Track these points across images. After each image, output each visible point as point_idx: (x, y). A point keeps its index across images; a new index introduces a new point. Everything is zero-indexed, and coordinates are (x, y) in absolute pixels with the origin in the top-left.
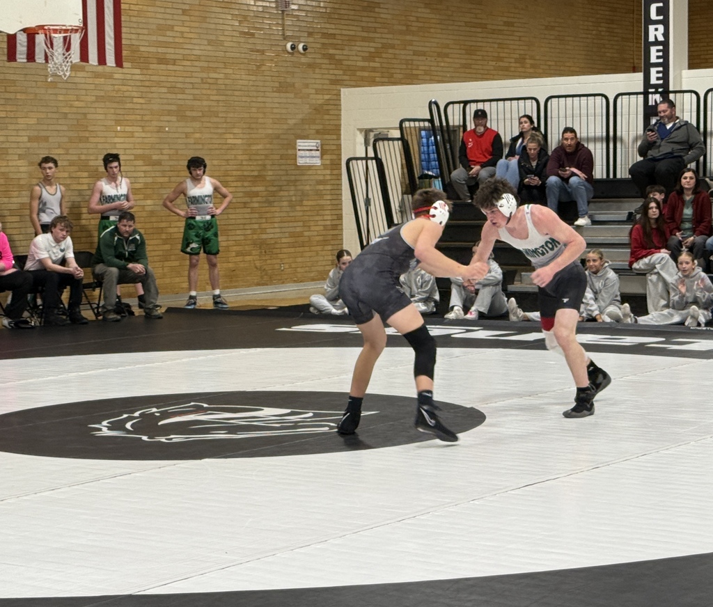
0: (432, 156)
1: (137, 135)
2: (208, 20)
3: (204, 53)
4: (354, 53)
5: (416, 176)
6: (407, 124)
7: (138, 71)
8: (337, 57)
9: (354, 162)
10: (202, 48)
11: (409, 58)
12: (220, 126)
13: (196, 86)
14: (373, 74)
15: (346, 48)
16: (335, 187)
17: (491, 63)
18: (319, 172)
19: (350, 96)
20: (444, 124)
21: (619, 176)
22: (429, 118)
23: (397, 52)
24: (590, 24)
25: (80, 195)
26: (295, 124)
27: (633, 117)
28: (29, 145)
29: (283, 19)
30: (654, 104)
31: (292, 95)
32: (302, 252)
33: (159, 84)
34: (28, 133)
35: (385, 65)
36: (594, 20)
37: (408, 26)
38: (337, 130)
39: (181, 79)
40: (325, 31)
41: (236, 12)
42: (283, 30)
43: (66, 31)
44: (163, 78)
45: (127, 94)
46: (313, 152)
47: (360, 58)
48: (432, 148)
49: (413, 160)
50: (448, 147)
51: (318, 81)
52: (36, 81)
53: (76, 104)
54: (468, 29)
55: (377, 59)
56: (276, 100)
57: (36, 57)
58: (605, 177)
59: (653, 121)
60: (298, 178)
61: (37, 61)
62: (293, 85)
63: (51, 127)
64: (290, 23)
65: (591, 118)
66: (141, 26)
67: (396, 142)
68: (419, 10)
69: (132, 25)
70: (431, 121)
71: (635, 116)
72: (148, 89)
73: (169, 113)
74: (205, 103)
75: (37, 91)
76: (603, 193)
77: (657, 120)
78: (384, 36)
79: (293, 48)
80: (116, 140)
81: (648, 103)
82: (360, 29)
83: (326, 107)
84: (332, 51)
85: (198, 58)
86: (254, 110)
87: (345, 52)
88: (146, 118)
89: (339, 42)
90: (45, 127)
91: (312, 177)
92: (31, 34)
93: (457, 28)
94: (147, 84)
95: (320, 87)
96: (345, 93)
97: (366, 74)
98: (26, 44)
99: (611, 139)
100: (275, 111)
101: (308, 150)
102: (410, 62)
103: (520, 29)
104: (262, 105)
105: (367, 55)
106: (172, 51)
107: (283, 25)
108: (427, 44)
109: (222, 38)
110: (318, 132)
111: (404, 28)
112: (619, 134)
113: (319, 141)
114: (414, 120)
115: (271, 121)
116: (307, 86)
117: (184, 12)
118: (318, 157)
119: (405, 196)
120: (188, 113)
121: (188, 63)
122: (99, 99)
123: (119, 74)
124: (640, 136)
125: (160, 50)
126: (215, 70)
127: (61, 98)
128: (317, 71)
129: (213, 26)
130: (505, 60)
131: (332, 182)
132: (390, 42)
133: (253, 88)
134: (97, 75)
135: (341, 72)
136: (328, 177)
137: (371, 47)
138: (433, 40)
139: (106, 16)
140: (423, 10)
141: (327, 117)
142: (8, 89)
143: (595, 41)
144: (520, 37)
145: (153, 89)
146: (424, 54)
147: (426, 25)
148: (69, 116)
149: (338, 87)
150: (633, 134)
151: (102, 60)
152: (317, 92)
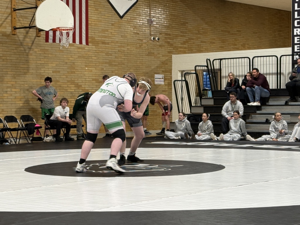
0: (208, 83)
1: (93, 71)
2: (121, 28)
3: (119, 40)
4: (177, 41)
5: (201, 90)
6: (198, 68)
7: (94, 47)
8: (171, 43)
9: (177, 82)
10: (119, 38)
11: (199, 43)
12: (125, 68)
13: (116, 53)
14: (185, 50)
15: (175, 39)
16: (169, 93)
17: (232, 46)
18: (163, 87)
19: (175, 58)
20: (212, 68)
21: (282, 88)
22: (206, 65)
23: (194, 41)
24: (272, 32)
25: (71, 94)
26: (154, 68)
27: (287, 65)
28: (53, 74)
29: (150, 28)
30: (296, 59)
31: (153, 57)
32: (156, 118)
33: (102, 52)
34: (52, 70)
35: (189, 46)
36: (273, 30)
37: (198, 31)
38: (170, 71)
39: (110, 50)
40: (166, 33)
41: (132, 25)
42: (150, 32)
43: (67, 30)
44: (104, 50)
45: (90, 55)
46: (161, 79)
47: (180, 43)
48: (208, 80)
49: (200, 83)
50: (214, 79)
51: (163, 52)
52: (56, 50)
53: (71, 59)
54: (223, 33)
55: (186, 44)
56: (147, 59)
57: (56, 41)
58: (276, 88)
59: (296, 66)
60: (155, 89)
61: (57, 42)
62: (154, 53)
63: (61, 68)
64: (152, 29)
65: (271, 66)
66: (96, 29)
67: (193, 75)
68: (203, 25)
69: (92, 29)
70: (207, 66)
71: (288, 64)
72: (98, 54)
73: (106, 63)
74: (120, 59)
75: (56, 53)
76: (275, 94)
77: (297, 66)
78: (190, 35)
79: (154, 39)
80: (85, 73)
81: (294, 59)
82: (180, 32)
83: (166, 62)
84: (169, 40)
85: (117, 42)
86: (138, 62)
87: (174, 41)
88: (97, 65)
89: (172, 37)
90: (59, 67)
91: (161, 89)
92: (54, 31)
93: (218, 32)
94: (97, 52)
95: (164, 54)
96: (174, 56)
97: (182, 49)
98: (52, 36)
99: (279, 74)
100: (146, 63)
101: (159, 78)
102: (199, 45)
103: (244, 33)
104: (142, 61)
105: (183, 42)
106: (107, 39)
107: (150, 30)
108: (206, 38)
109: (126, 35)
110: (163, 71)
111: (197, 32)
112: (282, 71)
113: (163, 75)
114: (200, 66)
115: (145, 67)
116: (159, 54)
117: (112, 25)
118: (163, 81)
119: (197, 97)
120: (113, 63)
121: (113, 44)
122: (79, 57)
123: (87, 48)
124: (291, 72)
125: (103, 39)
126: (123, 47)
127: (65, 56)
128: (163, 48)
129: (123, 30)
130: (237, 45)
131: (169, 91)
132: (192, 37)
133: (138, 54)
134: (79, 48)
135: (172, 49)
136: (167, 89)
137: (184, 39)
138: (209, 37)
139: (83, 25)
140: (205, 25)
141: (166, 66)
142: (45, 53)
143: (273, 38)
144: (243, 36)
145: (100, 54)
146: (205, 42)
147: (206, 31)
148: (68, 63)
149: (171, 54)
150: (287, 72)
151: (81, 42)
152: (163, 56)
